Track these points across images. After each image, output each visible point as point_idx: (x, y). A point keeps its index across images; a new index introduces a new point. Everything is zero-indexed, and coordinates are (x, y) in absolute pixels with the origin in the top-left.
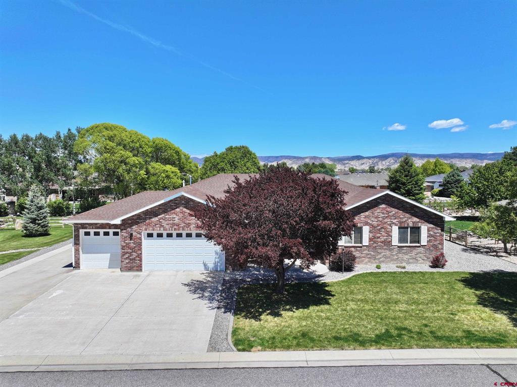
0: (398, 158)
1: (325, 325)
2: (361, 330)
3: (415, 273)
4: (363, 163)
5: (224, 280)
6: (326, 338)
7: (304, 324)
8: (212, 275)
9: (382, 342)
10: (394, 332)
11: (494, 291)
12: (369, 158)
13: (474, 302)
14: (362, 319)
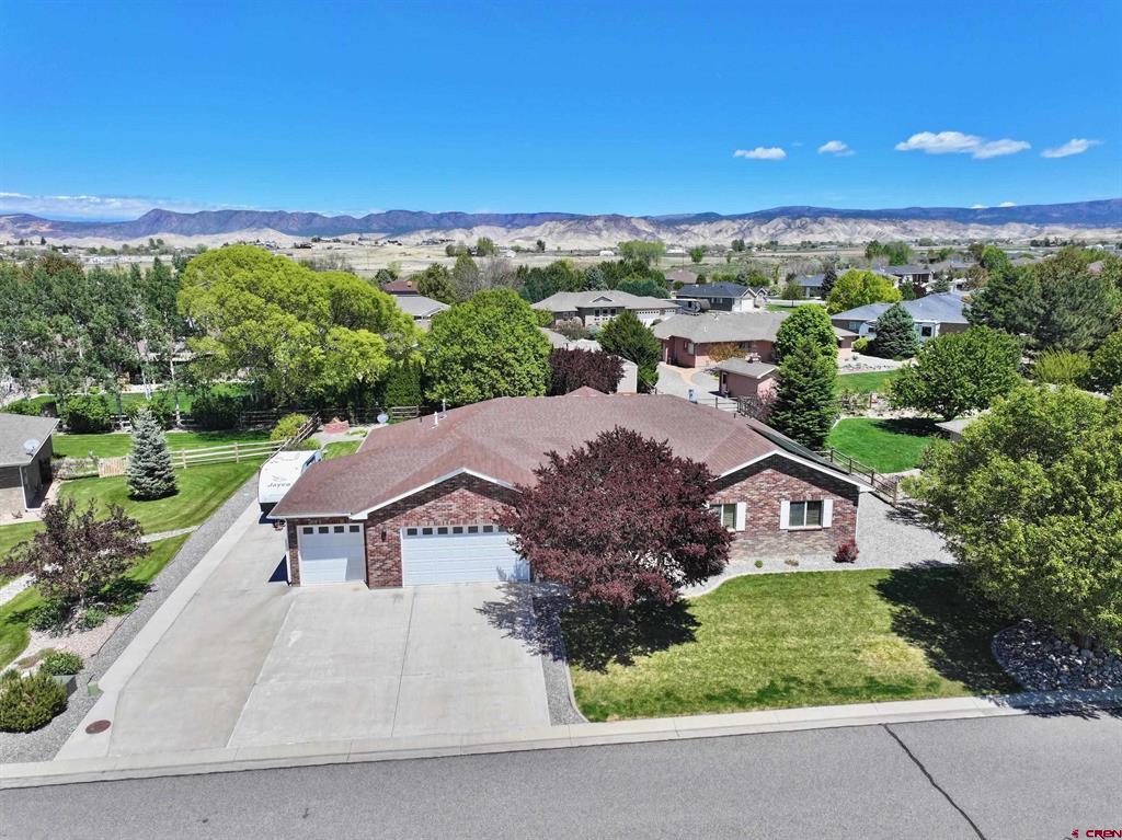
0: (794, 219)
1: (693, 678)
2: (739, 684)
3: (811, 574)
4: (720, 231)
5: (534, 599)
6: (697, 697)
7: (666, 677)
8: (513, 589)
9: (766, 700)
10: (781, 685)
11: (917, 604)
12: (733, 218)
13: (886, 628)
14: (740, 666)
